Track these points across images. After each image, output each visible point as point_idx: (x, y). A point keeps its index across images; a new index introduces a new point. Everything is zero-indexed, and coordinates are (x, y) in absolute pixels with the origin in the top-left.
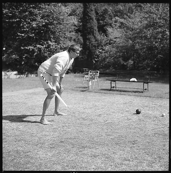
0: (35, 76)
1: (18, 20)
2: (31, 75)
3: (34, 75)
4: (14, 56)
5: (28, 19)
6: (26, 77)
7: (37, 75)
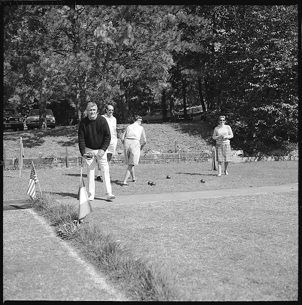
0: (273, 160)
1: (248, 60)
2: (267, 158)
3: (272, 158)
4: (239, 122)
5: (267, 58)
6: (258, 160)
7: (278, 157)
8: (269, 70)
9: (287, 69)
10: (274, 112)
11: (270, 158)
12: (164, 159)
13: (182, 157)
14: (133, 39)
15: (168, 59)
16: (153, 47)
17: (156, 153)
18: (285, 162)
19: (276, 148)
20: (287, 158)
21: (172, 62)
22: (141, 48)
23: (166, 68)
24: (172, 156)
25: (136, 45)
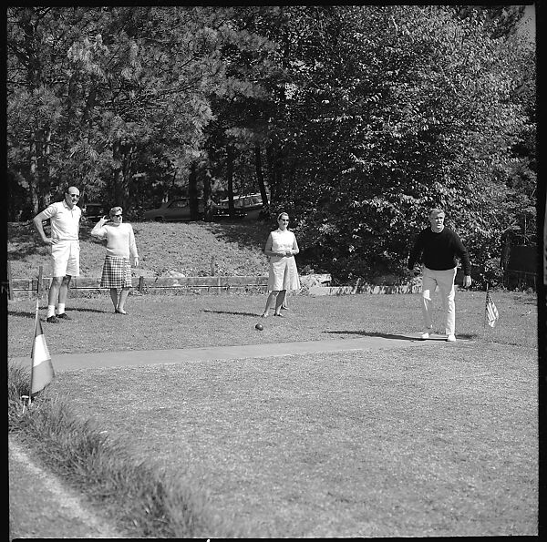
0: (383, 292)
2: (373, 288)
3: (381, 288)
4: (325, 226)
5: (378, 115)
6: (358, 291)
7: (390, 287)
8: (380, 135)
9: (409, 137)
10: (387, 210)
11: (377, 288)
12: (190, 287)
13: (224, 284)
14: (139, 69)
15: (202, 108)
16: (176, 84)
17: (177, 276)
18: (402, 296)
19: (388, 272)
20: (405, 288)
21: (209, 115)
22: (155, 86)
23: (198, 125)
24: (206, 281)
25: (144, 80)
